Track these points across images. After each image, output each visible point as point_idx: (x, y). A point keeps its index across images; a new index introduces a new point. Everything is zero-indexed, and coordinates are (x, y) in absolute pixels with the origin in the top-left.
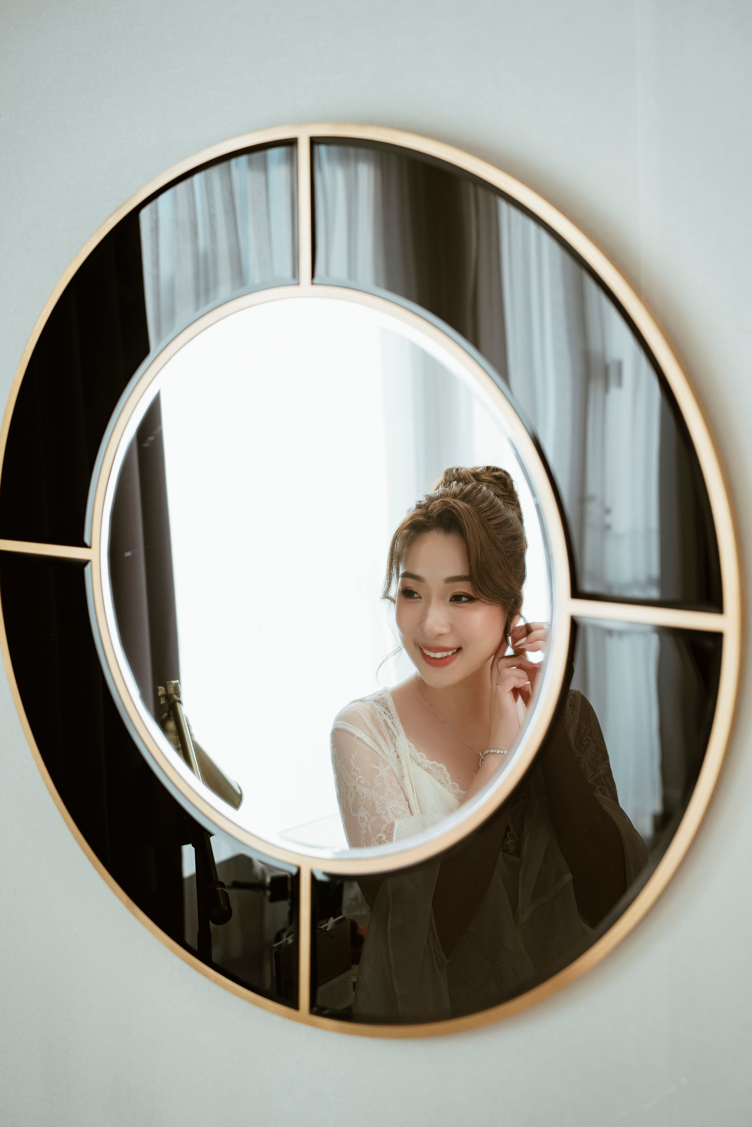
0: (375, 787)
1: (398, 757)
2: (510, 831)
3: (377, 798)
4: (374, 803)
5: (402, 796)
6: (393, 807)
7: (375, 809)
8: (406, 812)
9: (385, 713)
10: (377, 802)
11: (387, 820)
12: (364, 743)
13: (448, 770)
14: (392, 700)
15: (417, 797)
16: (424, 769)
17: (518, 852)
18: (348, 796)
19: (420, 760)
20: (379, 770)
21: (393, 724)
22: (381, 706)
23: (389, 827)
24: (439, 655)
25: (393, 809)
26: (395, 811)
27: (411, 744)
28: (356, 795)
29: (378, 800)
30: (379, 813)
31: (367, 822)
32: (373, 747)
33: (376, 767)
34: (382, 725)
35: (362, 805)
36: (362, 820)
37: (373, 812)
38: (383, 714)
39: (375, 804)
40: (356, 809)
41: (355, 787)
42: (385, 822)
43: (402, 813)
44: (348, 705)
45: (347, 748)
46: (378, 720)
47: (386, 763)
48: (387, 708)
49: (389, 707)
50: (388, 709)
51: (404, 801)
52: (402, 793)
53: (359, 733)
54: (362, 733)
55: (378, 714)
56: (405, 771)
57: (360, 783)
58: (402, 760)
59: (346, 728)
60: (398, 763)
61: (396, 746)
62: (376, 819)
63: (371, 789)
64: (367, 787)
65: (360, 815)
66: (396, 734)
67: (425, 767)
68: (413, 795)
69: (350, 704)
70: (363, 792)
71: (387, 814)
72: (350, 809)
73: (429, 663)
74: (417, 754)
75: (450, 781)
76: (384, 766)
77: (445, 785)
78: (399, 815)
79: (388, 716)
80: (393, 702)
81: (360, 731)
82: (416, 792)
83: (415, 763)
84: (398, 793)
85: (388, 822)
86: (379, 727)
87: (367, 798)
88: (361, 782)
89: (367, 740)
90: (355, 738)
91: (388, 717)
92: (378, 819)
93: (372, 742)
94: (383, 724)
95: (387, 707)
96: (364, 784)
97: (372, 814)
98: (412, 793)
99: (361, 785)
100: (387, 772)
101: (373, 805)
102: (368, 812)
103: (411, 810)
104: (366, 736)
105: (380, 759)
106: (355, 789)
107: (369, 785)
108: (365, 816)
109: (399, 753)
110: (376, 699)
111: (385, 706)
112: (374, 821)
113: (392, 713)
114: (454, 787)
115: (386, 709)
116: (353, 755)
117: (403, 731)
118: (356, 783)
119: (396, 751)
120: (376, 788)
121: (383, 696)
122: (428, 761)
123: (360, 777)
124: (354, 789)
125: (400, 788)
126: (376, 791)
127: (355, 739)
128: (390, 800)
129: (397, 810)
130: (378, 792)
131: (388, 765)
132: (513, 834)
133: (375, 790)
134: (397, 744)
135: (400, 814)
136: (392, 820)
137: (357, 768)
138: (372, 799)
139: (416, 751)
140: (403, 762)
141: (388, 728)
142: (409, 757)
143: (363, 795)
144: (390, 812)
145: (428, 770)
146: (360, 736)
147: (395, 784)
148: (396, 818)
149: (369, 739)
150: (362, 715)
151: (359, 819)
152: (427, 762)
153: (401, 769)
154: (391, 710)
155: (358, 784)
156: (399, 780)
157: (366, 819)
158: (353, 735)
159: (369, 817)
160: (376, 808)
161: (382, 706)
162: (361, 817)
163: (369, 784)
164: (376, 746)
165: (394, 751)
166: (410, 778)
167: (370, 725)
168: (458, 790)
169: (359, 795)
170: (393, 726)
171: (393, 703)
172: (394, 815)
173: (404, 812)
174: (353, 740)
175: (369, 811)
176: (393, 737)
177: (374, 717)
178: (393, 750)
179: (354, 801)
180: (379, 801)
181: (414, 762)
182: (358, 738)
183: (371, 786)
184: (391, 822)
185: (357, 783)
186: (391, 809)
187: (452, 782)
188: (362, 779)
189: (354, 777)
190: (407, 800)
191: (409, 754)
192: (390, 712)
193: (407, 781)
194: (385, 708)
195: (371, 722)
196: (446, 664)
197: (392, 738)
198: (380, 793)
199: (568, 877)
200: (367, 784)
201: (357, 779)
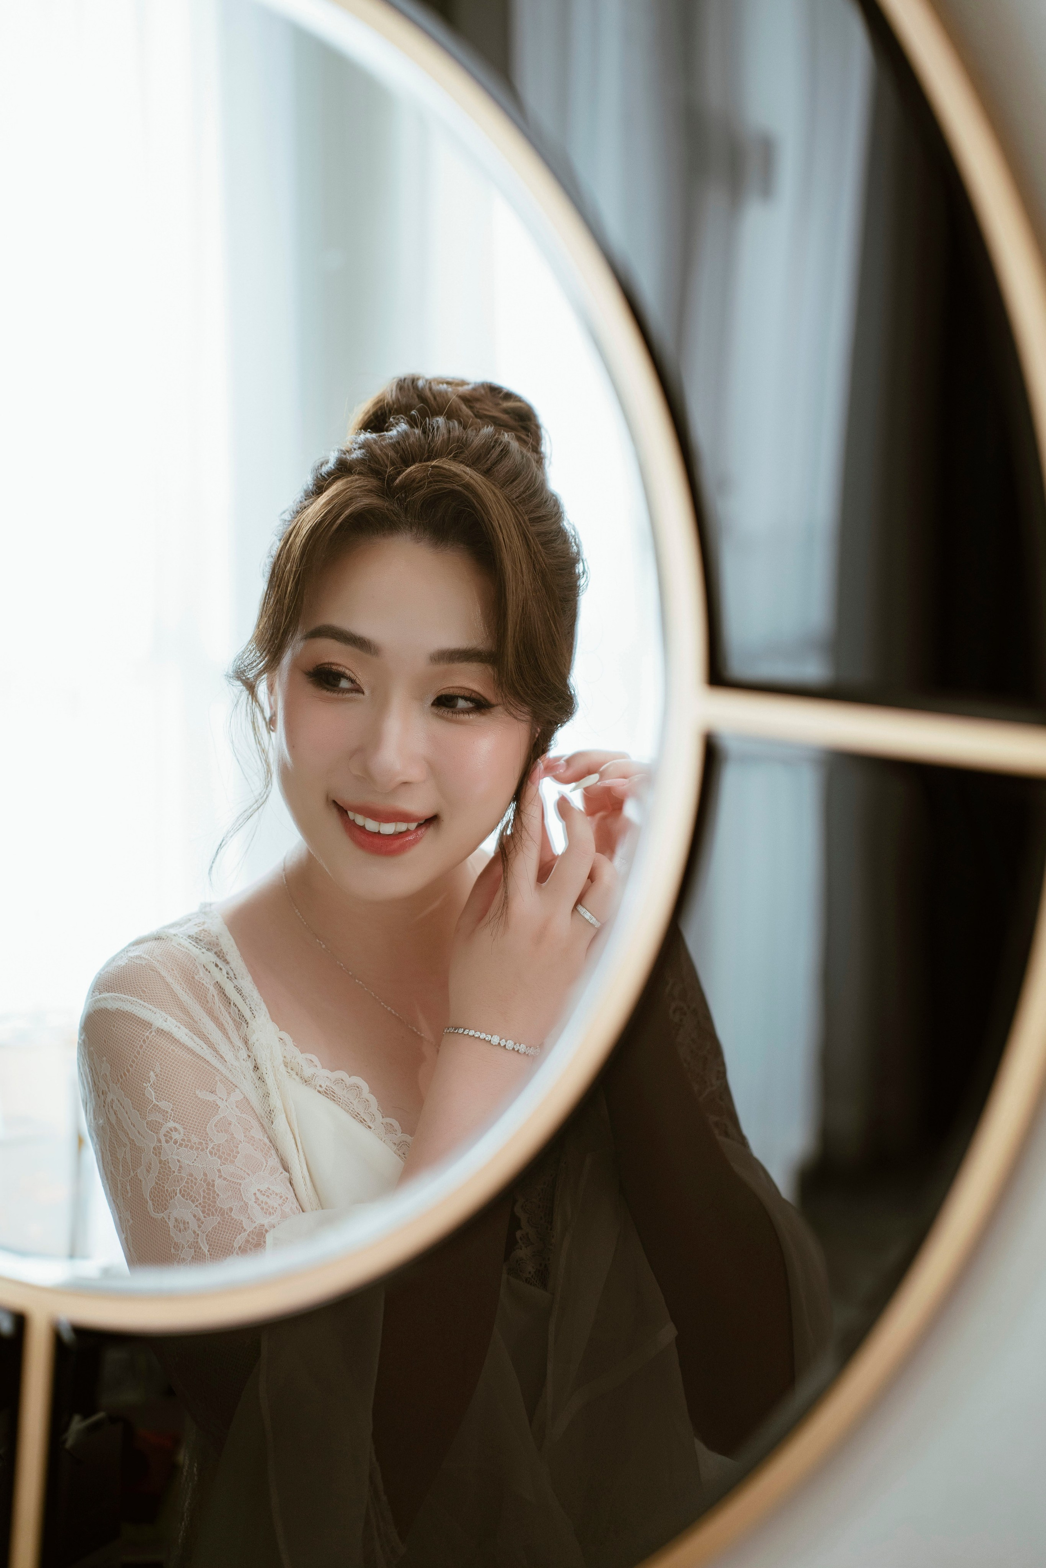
0: (211, 1146)
1: (256, 1068)
2: (520, 1228)
3: (219, 1171)
4: (211, 1185)
5: (274, 1161)
6: (259, 1190)
7: (214, 1197)
8: (287, 1198)
9: (217, 965)
10: (218, 1182)
11: (246, 1223)
12: (175, 1041)
13: (373, 1091)
14: (228, 934)
15: (306, 1159)
16: (319, 1092)
17: (543, 1276)
18: (139, 1171)
19: (308, 1071)
20: (217, 1105)
21: (239, 991)
22: (204, 950)
23: (253, 1239)
24: (388, 828)
25: (258, 1194)
26: (264, 1199)
27: (284, 1035)
28: (161, 1167)
29: (220, 1177)
30: (226, 1207)
31: (194, 1232)
32: (198, 1050)
33: (211, 1098)
34: (213, 996)
35: (178, 1191)
36: (182, 1228)
37: (209, 1205)
38: (212, 968)
39: (213, 1186)
40: (162, 1200)
41: (158, 1151)
42: (243, 1228)
43: (280, 1201)
44: (125, 950)
45: (135, 1056)
46: (203, 984)
47: (231, 1085)
48: (220, 955)
49: (224, 951)
50: (223, 957)
51: (282, 1173)
52: (273, 1152)
53: (162, 1020)
54: (169, 1018)
55: (201, 971)
56: (275, 1100)
57: (171, 1138)
58: (266, 1076)
59: (127, 1007)
60: (258, 1083)
61: (250, 1043)
62: (219, 1223)
63: (202, 1150)
64: (192, 1148)
65: (175, 1213)
66: (247, 1014)
67: (320, 1086)
68: (297, 1156)
69: (132, 948)
70: (179, 1161)
71: (245, 1207)
72: (147, 1202)
73: (361, 845)
74: (301, 1058)
75: (378, 1116)
76: (229, 1094)
77: (370, 1125)
78: (273, 1208)
79: (224, 972)
80: (232, 939)
81: (163, 1014)
82: (303, 1148)
83: (297, 1078)
84: (267, 1155)
85: (249, 1227)
86: (208, 1002)
87: (191, 1175)
88: (176, 1136)
89: (182, 1033)
90: (151, 1032)
91: (226, 975)
92: (223, 1221)
93: (195, 1037)
94: (215, 993)
95: (220, 952)
96: (183, 1140)
97: (209, 1210)
98: (296, 1151)
99: (175, 1143)
100: (237, 1107)
101: (209, 1189)
102: (196, 1206)
103: (297, 1192)
104: (179, 1024)
105: (217, 1078)
106: (160, 1153)
107: (195, 1143)
108: (189, 1218)
109: (258, 1061)
110: (191, 934)
111: (215, 950)
112: (214, 1228)
113: (233, 964)
114: (389, 1129)
115: (218, 956)
116: (152, 1073)
117: (263, 1006)
118: (159, 1141)
119: (249, 1056)
120: (213, 1148)
121: (206, 926)
122: (326, 1073)
123: (171, 1124)
124: (156, 1155)
125: (267, 1141)
126: (215, 1154)
127: (153, 1033)
128: (250, 1172)
129: (268, 1196)
130: (220, 1157)
131: (237, 1090)
132: (527, 1234)
133: (211, 1153)
134: (253, 1039)
135: (276, 1205)
136: (257, 1222)
137: (163, 1104)
138: (205, 1174)
139: (296, 1051)
140: (270, 1080)
141: (227, 1001)
142: (282, 1068)
143: (180, 1167)
144: (251, 1203)
145: (328, 1093)
146: (165, 1026)
147: (257, 1133)
148: (268, 1215)
149: (187, 1031)
150: (164, 973)
151: (171, 1226)
152: (324, 1076)
153: (267, 1095)
154: (228, 958)
155: (167, 1142)
156: (264, 1123)
157: (193, 1225)
158: (147, 1025)
159: (199, 1220)
160: (218, 1195)
161: (208, 950)
162: (176, 1220)
163: (195, 1139)
164: (205, 1046)
165: (245, 1056)
166: (287, 1117)
167: (186, 998)
168: (400, 1136)
169: (169, 1167)
170: (240, 997)
171: (232, 942)
172: (262, 1209)
173: (284, 1200)
174: (148, 1037)
175: (200, 1204)
176: (241, 1021)
177: (193, 978)
178: (243, 1053)
179: (157, 1183)
180: (225, 1179)
181: (294, 1076)
182: (161, 1032)
183: (201, 1143)
184: (255, 1228)
185: (163, 1139)
186: (255, 1194)
187: (383, 1117)
188: (176, 1129)
189: (155, 1127)
190: (286, 1169)
191: (282, 1059)
192: (228, 963)
193: (281, 1125)
194: (216, 953)
195: (187, 991)
196: (402, 849)
197: (238, 1026)
198: (226, 1159)
199: (668, 1333)
200: (189, 1141)
201: (163, 1131)
